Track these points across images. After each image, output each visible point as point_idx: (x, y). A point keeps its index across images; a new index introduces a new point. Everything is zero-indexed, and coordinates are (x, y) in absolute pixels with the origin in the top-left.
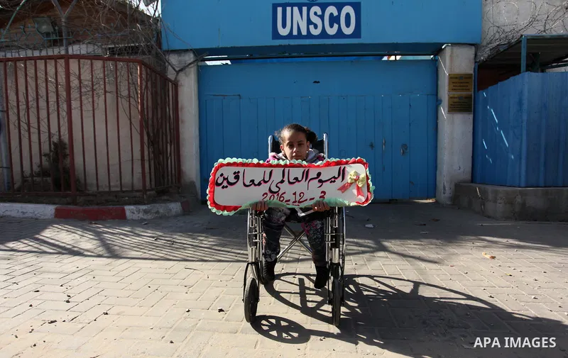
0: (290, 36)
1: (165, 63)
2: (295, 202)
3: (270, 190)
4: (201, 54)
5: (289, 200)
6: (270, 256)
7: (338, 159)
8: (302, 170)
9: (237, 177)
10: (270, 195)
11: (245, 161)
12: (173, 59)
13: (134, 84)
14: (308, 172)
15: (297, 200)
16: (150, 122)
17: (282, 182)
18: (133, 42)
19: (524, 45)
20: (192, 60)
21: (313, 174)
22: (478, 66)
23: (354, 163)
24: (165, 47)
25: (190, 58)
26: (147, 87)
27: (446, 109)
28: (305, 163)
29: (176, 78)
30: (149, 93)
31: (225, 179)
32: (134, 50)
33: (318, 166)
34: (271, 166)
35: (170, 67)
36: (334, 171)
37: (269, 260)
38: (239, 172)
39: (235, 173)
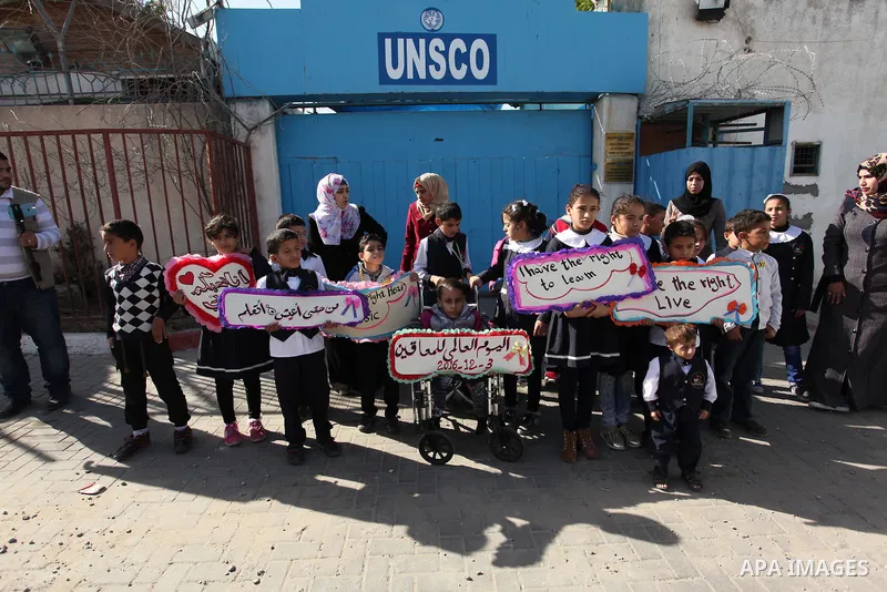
0: (404, 80)
1: (230, 118)
2: (467, 369)
3: (444, 358)
5: (461, 368)
8: (471, 339)
9: (414, 348)
10: (444, 362)
15: (469, 367)
17: (454, 350)
19: (690, 115)
20: (267, 115)
21: (481, 342)
22: (642, 124)
25: (265, 110)
29: (248, 139)
31: (403, 349)
33: (486, 335)
34: (443, 335)
35: (237, 122)
36: (499, 340)
38: (415, 343)
39: (412, 344)
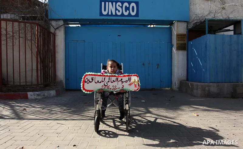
0: (108, 15)
1: (49, 25)
2: (113, 89)
4: (66, 21)
5: (111, 89)
6: (104, 108)
7: (128, 74)
8: (116, 78)
9: (92, 80)
11: (95, 74)
12: (54, 23)
13: (34, 34)
14: (118, 78)
15: (114, 88)
16: (41, 52)
17: (109, 82)
18: (34, 15)
19: (207, 23)
20: (62, 24)
22: (189, 31)
23: (134, 76)
24: (49, 18)
25: (61, 23)
26: (40, 35)
27: (176, 49)
28: (117, 75)
29: (54, 32)
30: (41, 39)
31: (88, 80)
32: (35, 18)
33: (121, 76)
34: (105, 76)
35: (52, 27)
36: (127, 78)
37: (103, 109)
39: (92, 78)
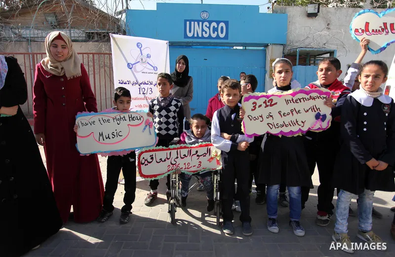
3: (171, 163)
5: (182, 168)
8: (187, 150)
9: (152, 158)
10: (171, 166)
14: (190, 151)
15: (187, 167)
17: (177, 158)
21: (193, 152)
22: (284, 56)
31: (145, 160)
33: (196, 147)
34: (169, 149)
36: (204, 150)
38: (152, 155)
39: (150, 156)
